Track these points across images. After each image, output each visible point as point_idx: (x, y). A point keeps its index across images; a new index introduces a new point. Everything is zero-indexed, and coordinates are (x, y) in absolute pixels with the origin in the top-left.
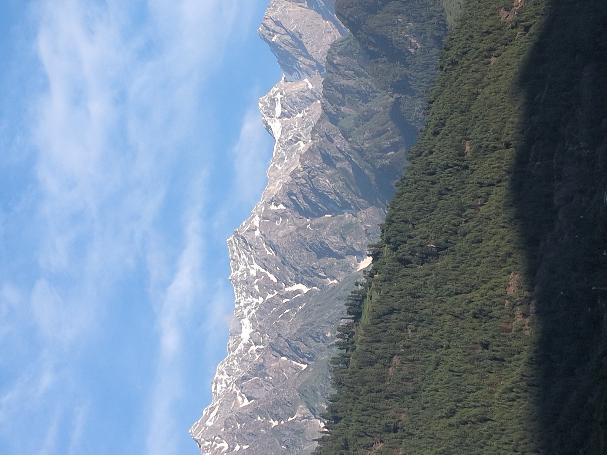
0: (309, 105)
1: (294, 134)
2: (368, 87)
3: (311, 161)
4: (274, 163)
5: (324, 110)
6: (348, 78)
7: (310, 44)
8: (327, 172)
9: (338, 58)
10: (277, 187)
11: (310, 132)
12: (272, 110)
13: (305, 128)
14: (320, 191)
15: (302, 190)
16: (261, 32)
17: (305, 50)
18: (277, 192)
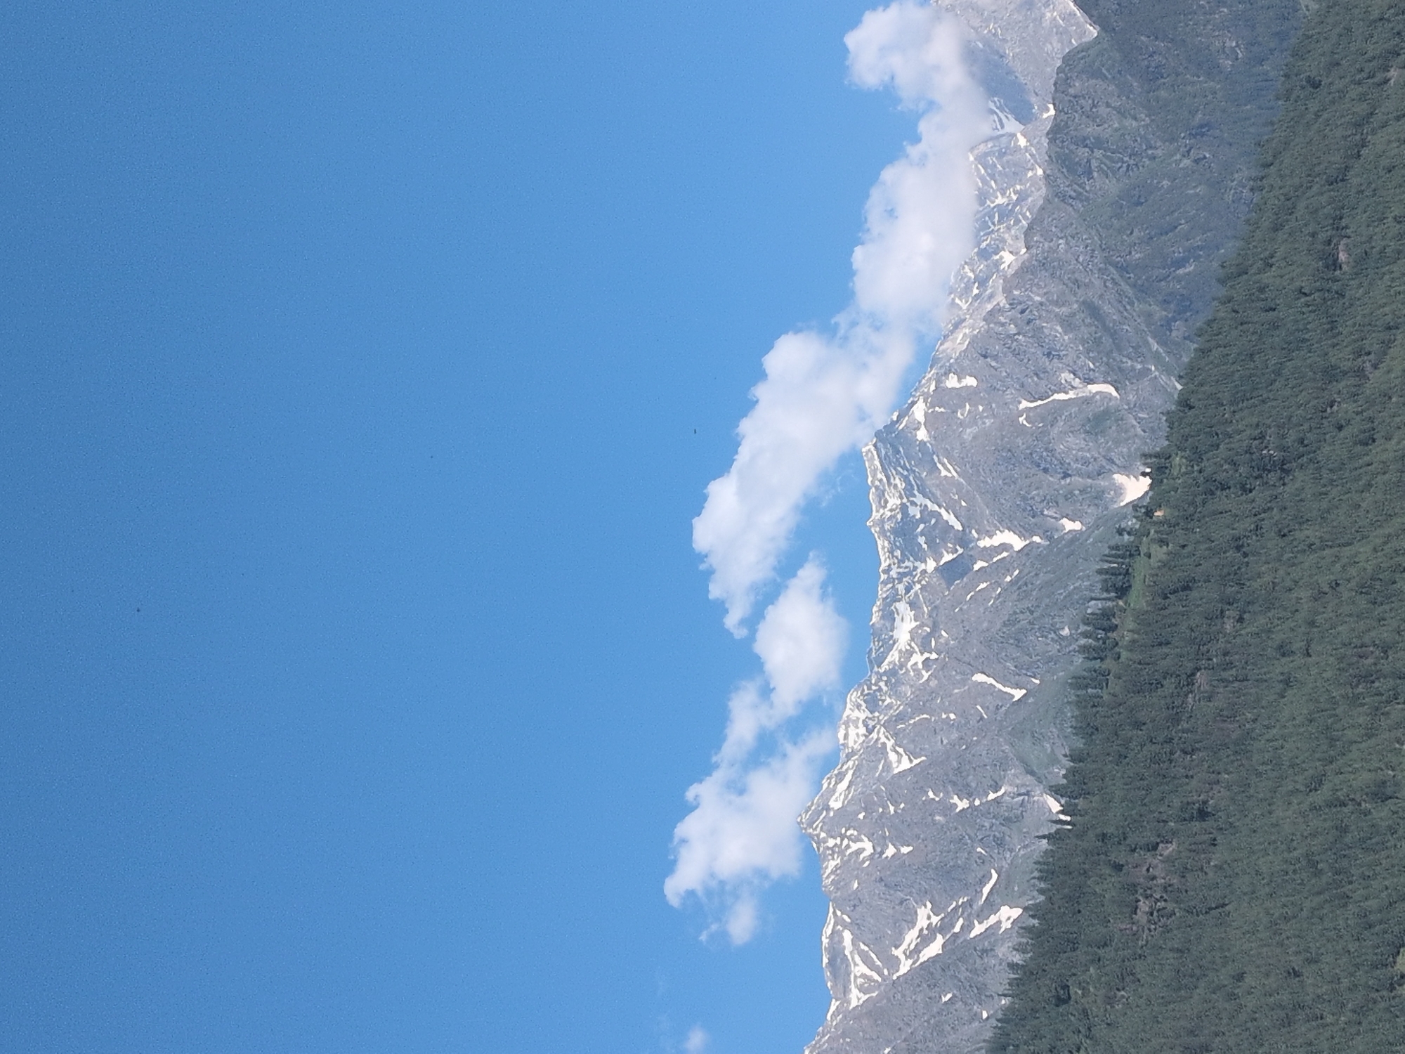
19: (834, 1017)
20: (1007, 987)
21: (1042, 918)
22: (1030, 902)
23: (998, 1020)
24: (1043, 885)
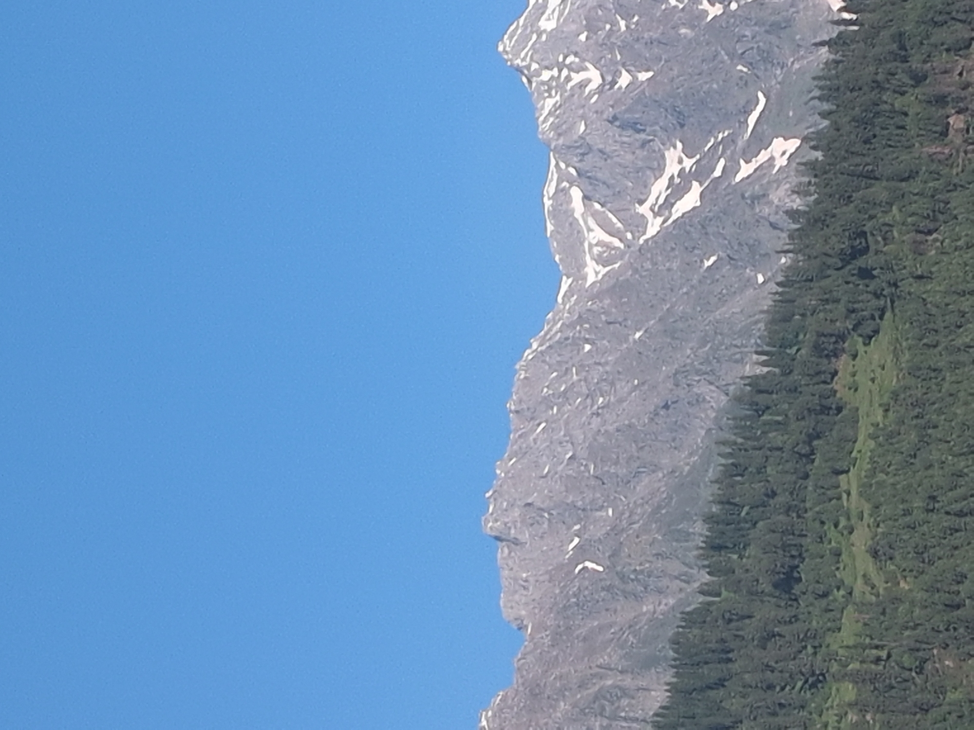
19: (566, 299)
20: (787, 241)
21: (827, 149)
22: (811, 130)
23: (778, 284)
24: (826, 106)
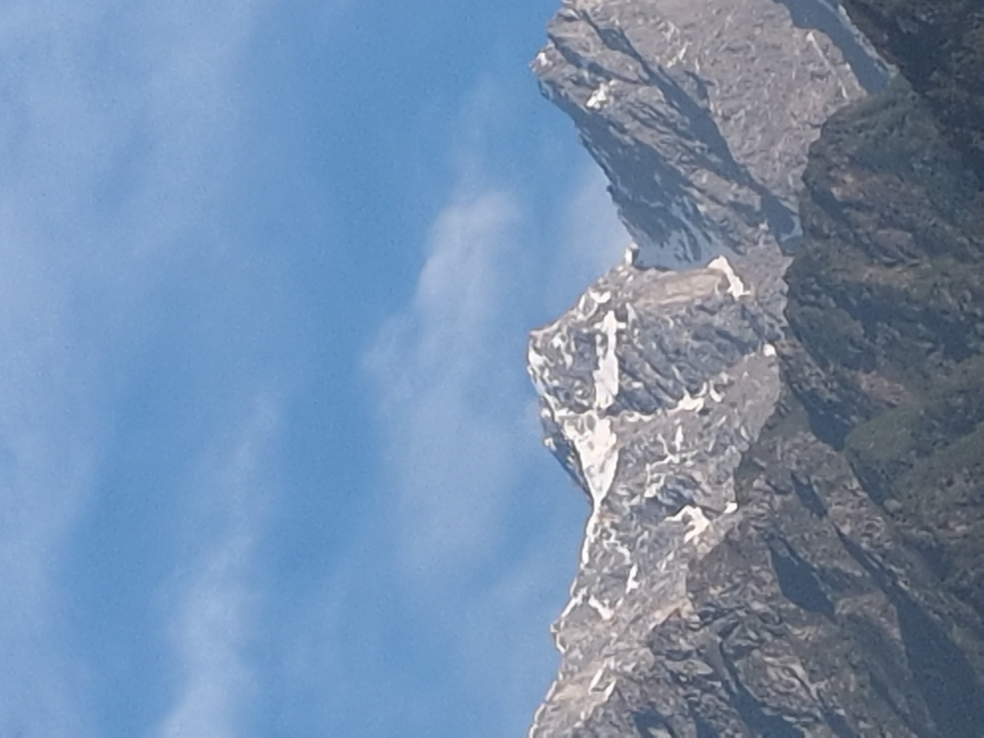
0: (730, 365)
1: (668, 479)
2: (969, 296)
3: (736, 587)
4: (584, 591)
5: (789, 383)
6: (887, 259)
7: (737, 121)
8: (797, 632)
9: (849, 179)
10: (596, 689)
11: (730, 470)
12: (580, 378)
13: (714, 453)
14: (767, 712)
15: (698, 704)
16: (547, 68)
17: (720, 146)
18: (596, 710)
